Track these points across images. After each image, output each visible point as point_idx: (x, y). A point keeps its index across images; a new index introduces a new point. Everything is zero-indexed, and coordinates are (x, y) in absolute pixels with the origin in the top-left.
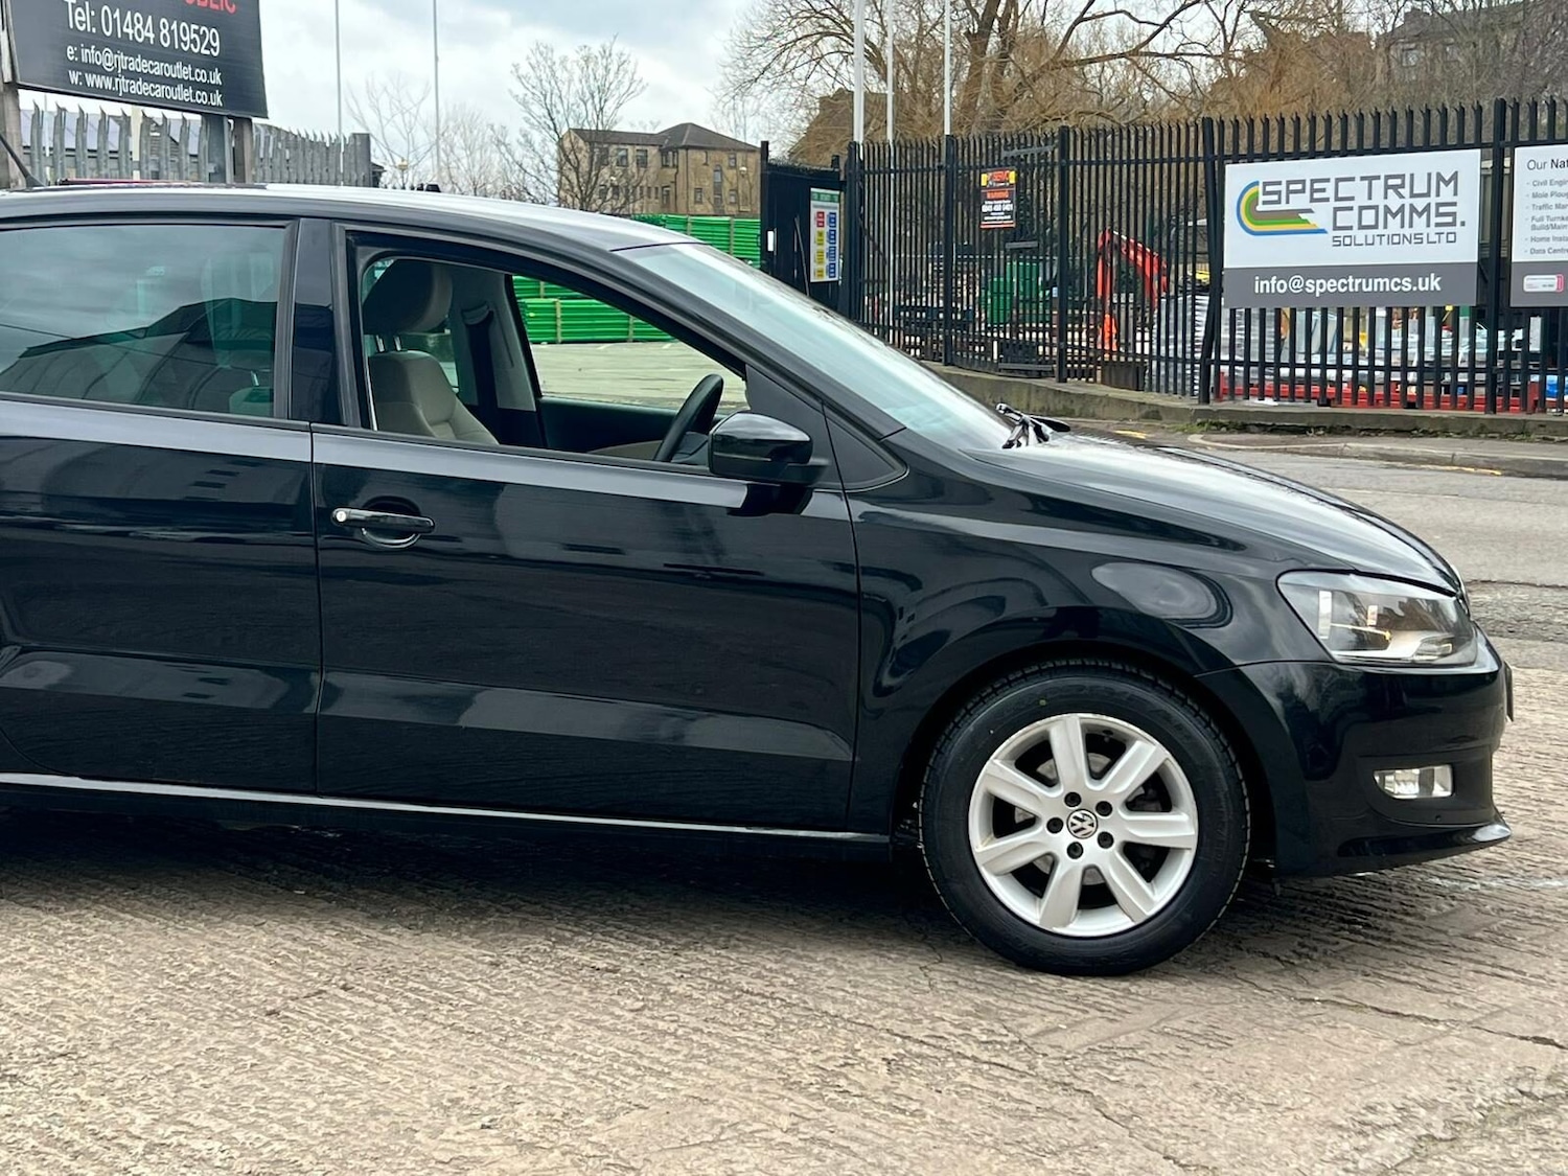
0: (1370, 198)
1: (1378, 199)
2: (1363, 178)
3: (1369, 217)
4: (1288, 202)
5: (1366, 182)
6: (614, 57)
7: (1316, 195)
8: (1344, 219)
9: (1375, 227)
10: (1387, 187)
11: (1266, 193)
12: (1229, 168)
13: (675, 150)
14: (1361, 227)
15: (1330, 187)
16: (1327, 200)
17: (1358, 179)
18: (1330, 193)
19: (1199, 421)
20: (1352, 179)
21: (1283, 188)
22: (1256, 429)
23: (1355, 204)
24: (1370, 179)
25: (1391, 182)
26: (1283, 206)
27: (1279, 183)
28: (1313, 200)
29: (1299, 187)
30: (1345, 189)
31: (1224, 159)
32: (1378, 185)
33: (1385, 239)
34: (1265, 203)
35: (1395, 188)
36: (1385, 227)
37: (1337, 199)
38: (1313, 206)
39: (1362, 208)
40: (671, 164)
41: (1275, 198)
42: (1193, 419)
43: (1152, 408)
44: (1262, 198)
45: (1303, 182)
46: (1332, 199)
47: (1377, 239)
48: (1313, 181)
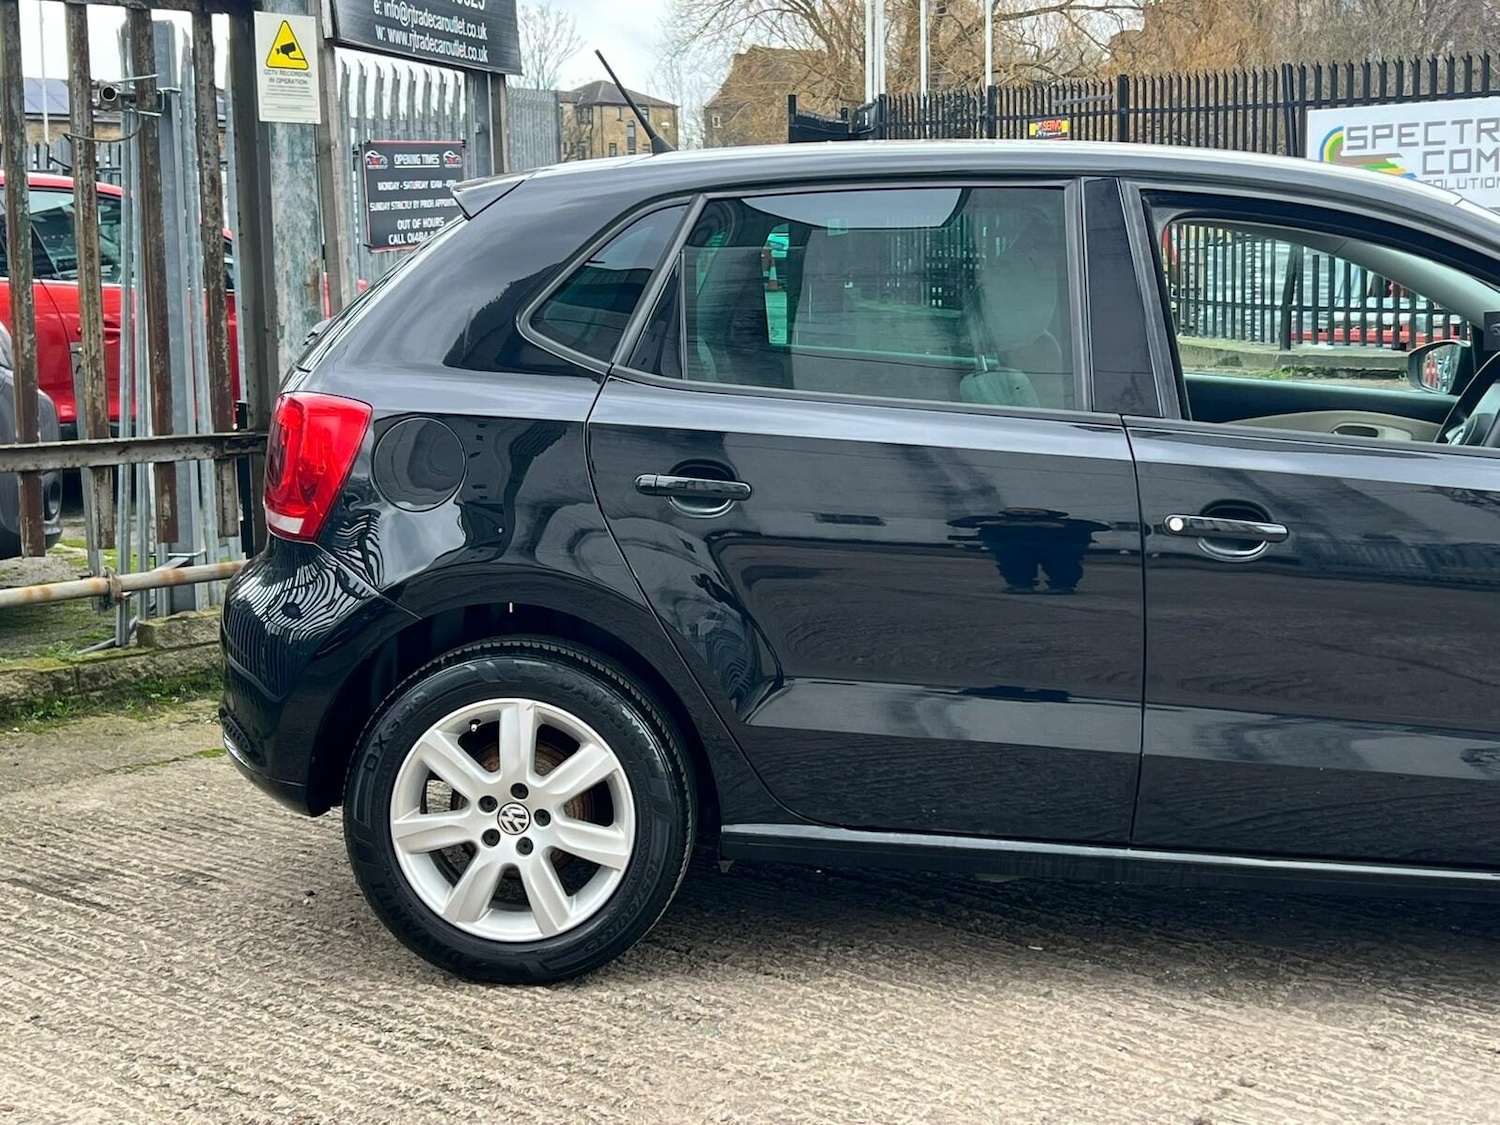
0: (1462, 142)
1: (1470, 142)
2: (1454, 123)
3: (1460, 161)
4: (1374, 147)
5: (1458, 126)
6: (553, 17)
7: (1404, 140)
8: (1433, 163)
9: (1468, 170)
10: (1480, 131)
11: (1350, 138)
12: (1312, 115)
13: (590, 107)
14: (1453, 171)
15: (1419, 132)
16: (1416, 144)
17: (1449, 124)
18: (1419, 137)
19: (1284, 367)
20: (1443, 123)
21: (1369, 133)
22: (1345, 374)
23: (1446, 148)
24: (1462, 123)
25: (1484, 126)
26: (1369, 151)
27: (1365, 128)
28: (1401, 144)
29: (1386, 131)
30: (1435, 134)
31: (1304, 105)
32: (1470, 130)
33: (1478, 182)
34: (1350, 148)
35: (1489, 131)
36: (1479, 170)
37: (1427, 143)
38: (1400, 151)
39: (1453, 152)
40: (585, 120)
41: (1361, 143)
42: (1278, 365)
43: (1230, 355)
44: (1346, 143)
45: (1390, 127)
46: (1422, 142)
47: (1470, 183)
48: (1401, 126)
